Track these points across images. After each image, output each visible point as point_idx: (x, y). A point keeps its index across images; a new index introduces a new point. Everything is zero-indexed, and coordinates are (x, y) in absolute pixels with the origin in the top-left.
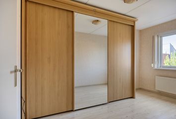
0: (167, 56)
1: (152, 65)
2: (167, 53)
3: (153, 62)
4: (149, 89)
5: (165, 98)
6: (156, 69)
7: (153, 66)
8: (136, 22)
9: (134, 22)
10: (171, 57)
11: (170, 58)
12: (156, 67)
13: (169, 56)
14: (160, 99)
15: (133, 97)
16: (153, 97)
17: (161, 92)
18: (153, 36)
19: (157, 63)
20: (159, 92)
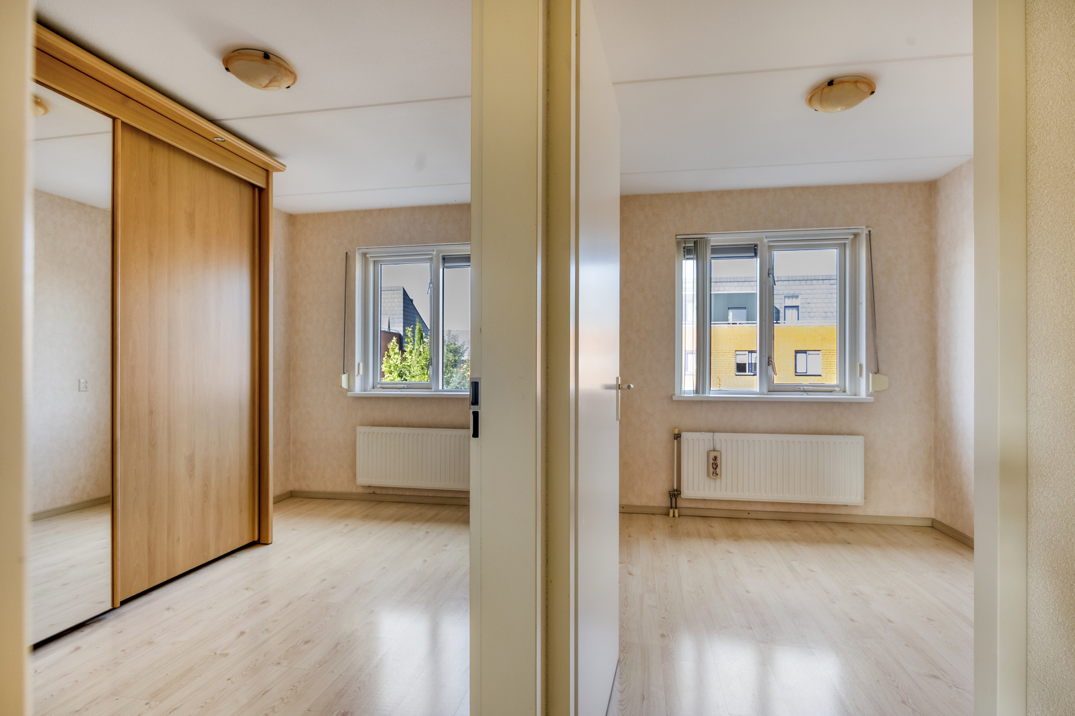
0: (393, 344)
1: (344, 378)
2: (394, 329)
3: (346, 366)
4: (330, 487)
5: (392, 510)
6: (359, 399)
7: (344, 385)
8: (276, 176)
9: (268, 173)
10: (408, 347)
11: (402, 349)
12: (358, 389)
13: (401, 340)
14: (375, 518)
15: (259, 540)
16: (347, 516)
17: (378, 491)
18: (347, 253)
19: (361, 373)
20: (371, 491)
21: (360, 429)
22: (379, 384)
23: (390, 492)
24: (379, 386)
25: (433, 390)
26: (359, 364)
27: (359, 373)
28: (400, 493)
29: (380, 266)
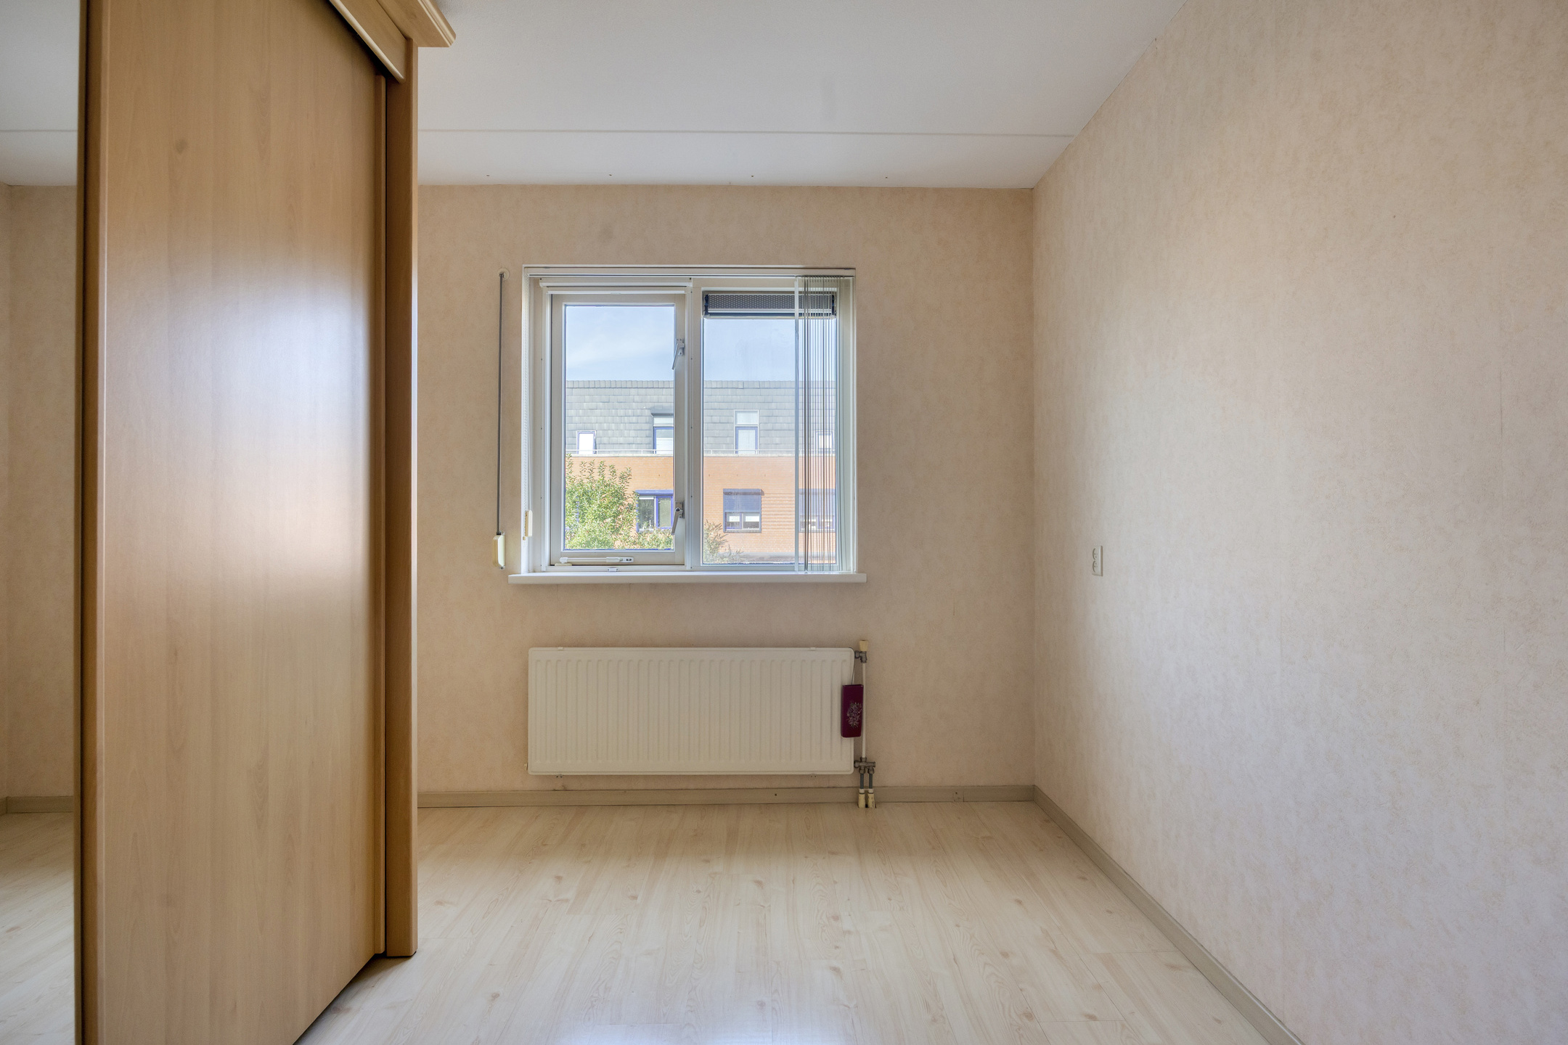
1: (500, 543)
6: (527, 588)
7: (501, 558)
12: (524, 568)
17: (574, 785)
18: (502, 275)
19: (530, 534)
20: (558, 785)
21: (536, 654)
22: (563, 555)
23: (602, 785)
24: (563, 560)
25: (688, 566)
26: (526, 515)
27: (526, 534)
28: (624, 786)
29: (563, 307)
